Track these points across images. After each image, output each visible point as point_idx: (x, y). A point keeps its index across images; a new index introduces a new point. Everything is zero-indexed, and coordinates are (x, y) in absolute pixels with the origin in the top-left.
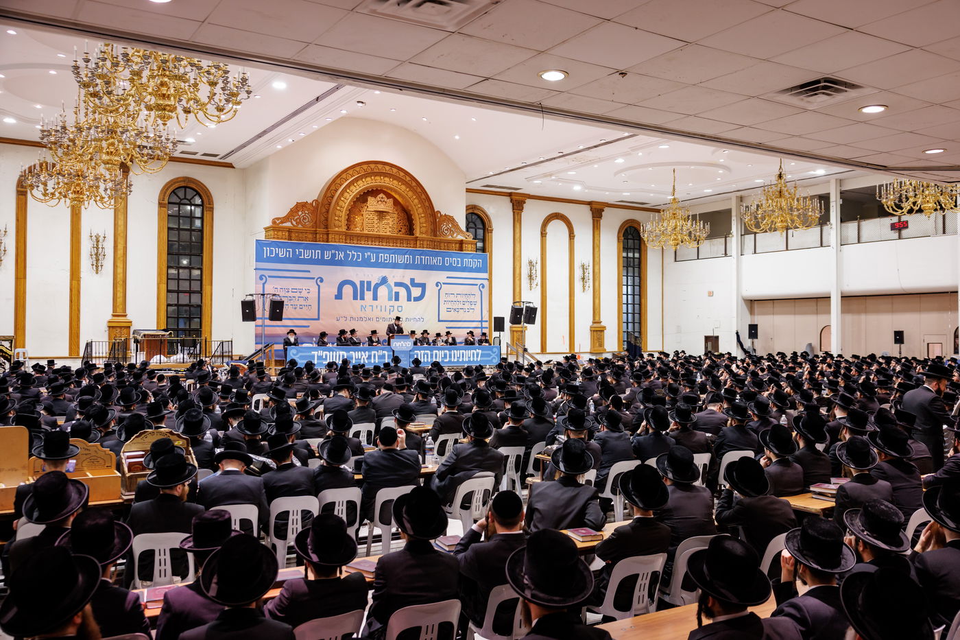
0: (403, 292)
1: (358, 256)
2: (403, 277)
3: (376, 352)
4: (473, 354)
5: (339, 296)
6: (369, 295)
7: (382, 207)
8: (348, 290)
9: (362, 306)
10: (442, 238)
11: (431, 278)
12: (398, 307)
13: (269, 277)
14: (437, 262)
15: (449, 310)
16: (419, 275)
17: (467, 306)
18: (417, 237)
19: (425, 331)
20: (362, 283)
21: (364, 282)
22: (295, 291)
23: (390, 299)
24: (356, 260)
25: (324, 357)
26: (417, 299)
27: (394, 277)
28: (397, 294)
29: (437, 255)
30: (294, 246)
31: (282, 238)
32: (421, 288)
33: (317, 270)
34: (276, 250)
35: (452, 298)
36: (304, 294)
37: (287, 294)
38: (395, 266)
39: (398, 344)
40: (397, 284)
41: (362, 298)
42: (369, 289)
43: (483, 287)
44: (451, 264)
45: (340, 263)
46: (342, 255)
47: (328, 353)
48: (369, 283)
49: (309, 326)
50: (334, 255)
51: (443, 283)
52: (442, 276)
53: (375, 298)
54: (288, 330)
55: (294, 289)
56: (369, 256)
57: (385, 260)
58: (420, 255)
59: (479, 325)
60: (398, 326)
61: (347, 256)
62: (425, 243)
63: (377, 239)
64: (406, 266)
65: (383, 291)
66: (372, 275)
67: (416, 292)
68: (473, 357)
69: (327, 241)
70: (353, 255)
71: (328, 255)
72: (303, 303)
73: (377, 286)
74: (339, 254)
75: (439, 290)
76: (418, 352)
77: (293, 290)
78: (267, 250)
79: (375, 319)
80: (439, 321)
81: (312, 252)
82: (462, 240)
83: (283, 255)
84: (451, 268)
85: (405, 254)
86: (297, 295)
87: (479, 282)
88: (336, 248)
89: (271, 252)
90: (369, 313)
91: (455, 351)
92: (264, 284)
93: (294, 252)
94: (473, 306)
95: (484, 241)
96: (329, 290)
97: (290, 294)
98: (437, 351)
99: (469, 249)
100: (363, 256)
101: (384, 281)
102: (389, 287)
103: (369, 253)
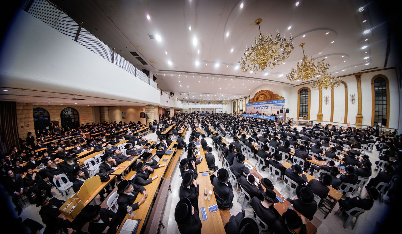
2: (264, 105)
6: (258, 108)
7: (261, 97)
10: (274, 98)
11: (270, 105)
12: (263, 110)
15: (274, 110)
16: (267, 105)
17: (278, 109)
18: (267, 99)
26: (267, 109)
27: (262, 106)
28: (263, 108)
29: (271, 101)
32: (267, 107)
33: (252, 106)
35: (275, 108)
37: (249, 109)
43: (283, 106)
44: (274, 103)
52: (272, 105)
57: (261, 103)
58: (268, 102)
61: (256, 104)
62: (269, 100)
63: (261, 101)
65: (260, 108)
66: (259, 106)
68: (268, 118)
69: (254, 102)
76: (258, 116)
80: (271, 112)
81: (252, 104)
85: (265, 102)
91: (264, 116)
93: (250, 104)
96: (253, 108)
103: (259, 103)
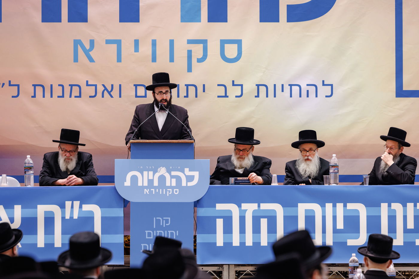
3: (55, 209)
6: (105, 3)
9: (77, 43)
12: (223, 43)
76: (232, 207)
79: (129, 90)
90: (104, 67)
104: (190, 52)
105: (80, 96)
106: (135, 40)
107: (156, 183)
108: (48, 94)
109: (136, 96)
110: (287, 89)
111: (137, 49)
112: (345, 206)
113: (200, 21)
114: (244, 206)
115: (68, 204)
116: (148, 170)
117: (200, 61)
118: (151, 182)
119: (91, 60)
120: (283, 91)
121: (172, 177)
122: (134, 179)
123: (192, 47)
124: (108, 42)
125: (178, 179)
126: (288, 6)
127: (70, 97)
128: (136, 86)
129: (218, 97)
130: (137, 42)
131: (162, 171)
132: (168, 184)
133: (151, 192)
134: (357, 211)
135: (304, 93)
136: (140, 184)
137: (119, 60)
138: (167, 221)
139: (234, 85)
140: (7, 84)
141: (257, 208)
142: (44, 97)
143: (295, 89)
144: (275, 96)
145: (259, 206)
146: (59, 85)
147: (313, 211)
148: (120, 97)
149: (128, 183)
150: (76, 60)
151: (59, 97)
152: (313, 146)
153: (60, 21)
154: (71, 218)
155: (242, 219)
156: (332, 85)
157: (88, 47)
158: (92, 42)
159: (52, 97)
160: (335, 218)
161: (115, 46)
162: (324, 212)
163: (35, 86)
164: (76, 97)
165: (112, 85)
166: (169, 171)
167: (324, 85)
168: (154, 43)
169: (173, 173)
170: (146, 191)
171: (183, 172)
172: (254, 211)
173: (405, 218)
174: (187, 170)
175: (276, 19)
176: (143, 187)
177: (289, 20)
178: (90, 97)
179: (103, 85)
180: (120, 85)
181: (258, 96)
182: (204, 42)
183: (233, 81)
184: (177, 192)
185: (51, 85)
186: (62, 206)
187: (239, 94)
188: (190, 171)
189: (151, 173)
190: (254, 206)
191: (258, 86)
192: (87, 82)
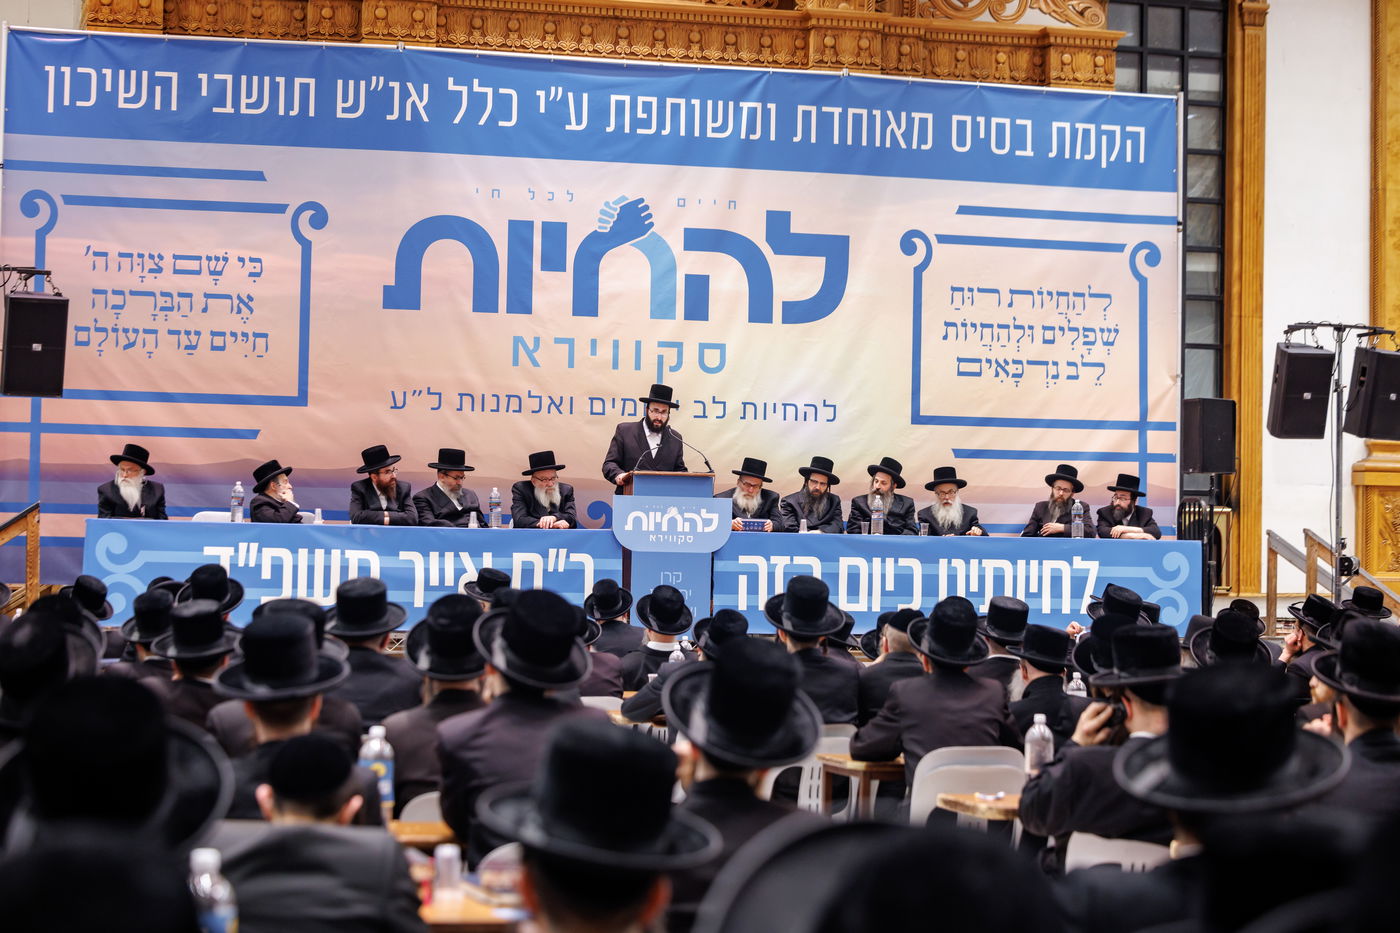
0: (728, 278)
1: (502, 103)
2: (732, 204)
3: (535, 558)
4: (1056, 580)
5: (403, 293)
6: (553, 290)
8: (448, 263)
9: (518, 340)
10: (939, 23)
11: (876, 213)
12: (703, 347)
13: (70, 200)
14: (907, 136)
15: (968, 368)
16: (814, 199)
17: (1065, 349)
18: (807, 17)
19: (822, 465)
20: (520, 231)
21: (530, 225)
22: (193, 265)
23: (661, 309)
24: (493, 119)
25: (266, 574)
26: (801, 313)
27: (682, 203)
28: (698, 290)
29: (906, 100)
30: (189, 60)
31: (133, 24)
32: (821, 261)
33: (295, 172)
34: (101, 79)
35: (985, 309)
36: (234, 280)
37: (152, 283)
38: (690, 151)
39: (649, 522)
40: (698, 240)
41: (521, 303)
42: (554, 262)
43: (1154, 258)
44: (981, 145)
45: (411, 137)
46: (420, 100)
47: (285, 554)
48: (555, 233)
49: (253, 434)
50: (380, 101)
51: (942, 239)
52: (933, 204)
53: (586, 302)
54: (118, 445)
55: (187, 264)
56: (558, 110)
57: (636, 123)
58: (818, 102)
59: (1130, 442)
60: (661, 428)
61: (443, 102)
62: (847, 43)
63: (605, 25)
64: (746, 155)
65: (625, 273)
66: (573, 194)
67: (797, 278)
68: (1056, 592)
69: (356, 37)
70: (477, 101)
71: (349, 102)
72: (231, 322)
73: (595, 248)
74: (405, 94)
75: (919, 271)
76: (759, 561)
77: (182, 264)
78: (60, 77)
79: (582, 405)
80: (917, 419)
81: (274, 87)
82: (1044, 34)
83: (136, 98)
84: (982, 166)
85: (742, 94)
86: (202, 284)
87: (1131, 235)
88: (396, 66)
89: (81, 86)
90: (551, 373)
91: (958, 563)
92: (41, 235)
93: (189, 87)
94: (1098, 353)
95: (1223, 63)
96: (357, 264)
97: (167, 282)
98: (860, 562)
99: (1075, 76)
100: (528, 103)
101: (632, 222)
102: (658, 253)
103: (557, 92)
104: (660, 358)
105: (520, 411)
106: (592, 340)
107: (665, 528)
108: (478, 406)
109: (592, 413)
110: (780, 409)
111: (594, 352)
112: (896, 562)
113: (675, 318)
114: (774, 559)
115: (552, 552)
116: (655, 511)
117: (673, 369)
118: (658, 525)
119: (535, 363)
120: (775, 412)
121: (685, 520)
122: (637, 521)
123: (664, 351)
124: (558, 341)
125: (693, 523)
126: (785, 304)
127: (507, 411)
128: (592, 399)
129: (695, 417)
130: (594, 343)
131: (673, 512)
132: (680, 529)
133: (658, 539)
134: (911, 568)
135: (801, 416)
136: (645, 528)
137: (571, 364)
138: (678, 577)
139: (714, 402)
140: (425, 392)
141: (789, 562)
142: (473, 410)
143: (791, 410)
144: (765, 418)
145: (792, 560)
146: (494, 395)
147: (857, 567)
148: (571, 413)
149: (629, 527)
150: (516, 362)
151: (492, 411)
152: (953, 487)
153: (496, 310)
154: (556, 570)
155: (771, 577)
156: (834, 406)
157: (531, 347)
158: (537, 340)
159: (483, 410)
160: (883, 577)
161: (566, 346)
162: (870, 569)
163: (461, 395)
164: (514, 411)
165: (561, 398)
166: (681, 513)
167: (825, 405)
168: (616, 344)
169: (687, 515)
170: (652, 538)
171: (699, 514)
172: (786, 566)
173: (968, 578)
174: (703, 511)
175: (768, 319)
176: (649, 533)
177: (785, 321)
178: (533, 412)
179: (550, 397)
180: (572, 398)
181: (744, 418)
182: (679, 346)
183: (714, 397)
184: (690, 539)
185: (483, 395)
186: (545, 556)
187: (721, 414)
188: (707, 512)
189: (659, 514)
190: (786, 560)
191: (745, 404)
192: (529, 392)
